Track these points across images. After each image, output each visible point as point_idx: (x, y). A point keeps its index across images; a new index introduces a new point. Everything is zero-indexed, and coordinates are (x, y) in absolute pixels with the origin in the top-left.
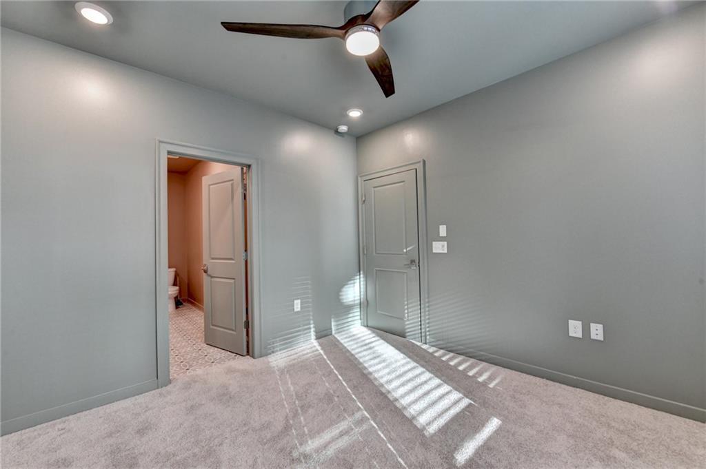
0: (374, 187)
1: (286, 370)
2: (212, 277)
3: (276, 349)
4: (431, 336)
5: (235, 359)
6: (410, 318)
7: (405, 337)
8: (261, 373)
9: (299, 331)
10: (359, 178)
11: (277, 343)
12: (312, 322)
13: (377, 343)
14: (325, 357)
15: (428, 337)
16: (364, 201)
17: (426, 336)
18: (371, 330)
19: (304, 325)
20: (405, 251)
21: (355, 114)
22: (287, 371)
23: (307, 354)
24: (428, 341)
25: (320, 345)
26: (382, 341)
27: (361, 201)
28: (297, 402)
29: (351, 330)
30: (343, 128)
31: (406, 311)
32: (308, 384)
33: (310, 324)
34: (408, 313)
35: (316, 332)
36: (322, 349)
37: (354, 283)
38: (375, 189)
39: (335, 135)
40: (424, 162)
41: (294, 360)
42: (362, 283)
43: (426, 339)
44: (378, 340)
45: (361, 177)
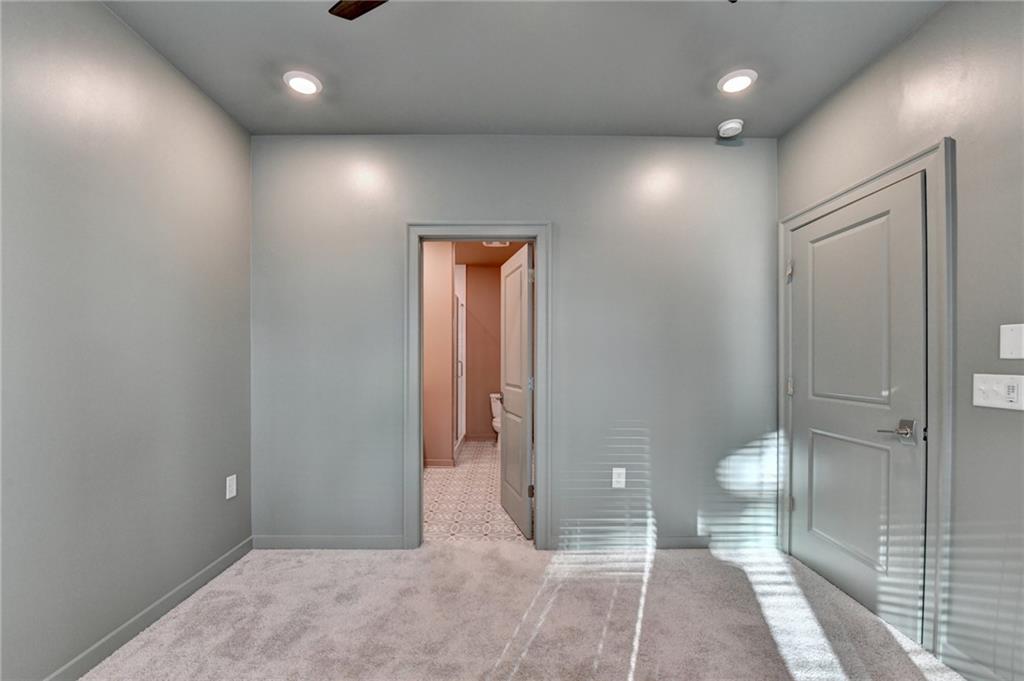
0: (813, 242)
1: (560, 586)
2: (507, 412)
3: (573, 544)
4: (953, 640)
5: (514, 539)
6: (891, 569)
7: (874, 611)
8: (523, 576)
9: (623, 524)
10: (781, 226)
11: (577, 533)
12: (650, 513)
13: (787, 600)
14: (644, 589)
15: (943, 639)
16: (791, 275)
17: (935, 633)
18: (794, 565)
19: (633, 516)
20: (885, 393)
21: (737, 84)
22: (560, 590)
23: (618, 570)
24: (941, 649)
25: (655, 562)
26: (801, 601)
27: (783, 276)
28: (524, 655)
29: (741, 551)
30: (731, 126)
31: (882, 549)
32: (571, 630)
33: (646, 517)
34: (887, 555)
35: (660, 534)
36: (651, 572)
37: (761, 454)
38: (817, 245)
39: (720, 148)
40: (951, 144)
41: (589, 572)
42: (781, 457)
43: (935, 641)
44: (794, 594)
45: (784, 223)
